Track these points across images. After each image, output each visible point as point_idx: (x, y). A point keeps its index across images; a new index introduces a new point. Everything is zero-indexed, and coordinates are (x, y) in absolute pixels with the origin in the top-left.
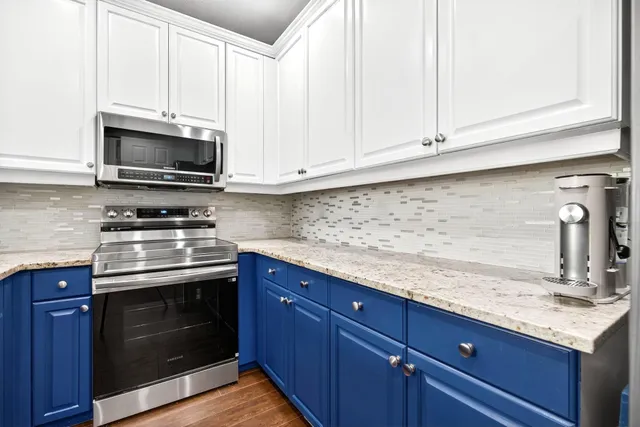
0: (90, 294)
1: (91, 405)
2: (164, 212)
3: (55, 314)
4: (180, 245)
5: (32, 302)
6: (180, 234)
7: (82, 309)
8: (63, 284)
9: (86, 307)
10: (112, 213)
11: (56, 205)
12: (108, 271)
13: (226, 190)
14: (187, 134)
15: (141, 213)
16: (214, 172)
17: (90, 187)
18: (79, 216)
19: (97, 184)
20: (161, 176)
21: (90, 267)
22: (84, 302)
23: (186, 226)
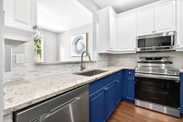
0: (134, 76)
1: (135, 100)
2: (154, 58)
3: (129, 79)
4: (163, 68)
5: (125, 75)
6: (163, 65)
7: (133, 79)
8: (130, 73)
9: (134, 79)
10: (140, 59)
11: (130, 57)
12: (138, 72)
13: (176, 51)
14: (164, 35)
15: (147, 59)
16: (170, 45)
17: (135, 53)
18: (133, 59)
19: (136, 52)
20: (152, 49)
21: (134, 70)
22: (133, 77)
23: (165, 63)
